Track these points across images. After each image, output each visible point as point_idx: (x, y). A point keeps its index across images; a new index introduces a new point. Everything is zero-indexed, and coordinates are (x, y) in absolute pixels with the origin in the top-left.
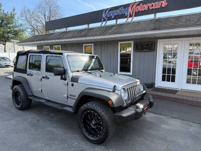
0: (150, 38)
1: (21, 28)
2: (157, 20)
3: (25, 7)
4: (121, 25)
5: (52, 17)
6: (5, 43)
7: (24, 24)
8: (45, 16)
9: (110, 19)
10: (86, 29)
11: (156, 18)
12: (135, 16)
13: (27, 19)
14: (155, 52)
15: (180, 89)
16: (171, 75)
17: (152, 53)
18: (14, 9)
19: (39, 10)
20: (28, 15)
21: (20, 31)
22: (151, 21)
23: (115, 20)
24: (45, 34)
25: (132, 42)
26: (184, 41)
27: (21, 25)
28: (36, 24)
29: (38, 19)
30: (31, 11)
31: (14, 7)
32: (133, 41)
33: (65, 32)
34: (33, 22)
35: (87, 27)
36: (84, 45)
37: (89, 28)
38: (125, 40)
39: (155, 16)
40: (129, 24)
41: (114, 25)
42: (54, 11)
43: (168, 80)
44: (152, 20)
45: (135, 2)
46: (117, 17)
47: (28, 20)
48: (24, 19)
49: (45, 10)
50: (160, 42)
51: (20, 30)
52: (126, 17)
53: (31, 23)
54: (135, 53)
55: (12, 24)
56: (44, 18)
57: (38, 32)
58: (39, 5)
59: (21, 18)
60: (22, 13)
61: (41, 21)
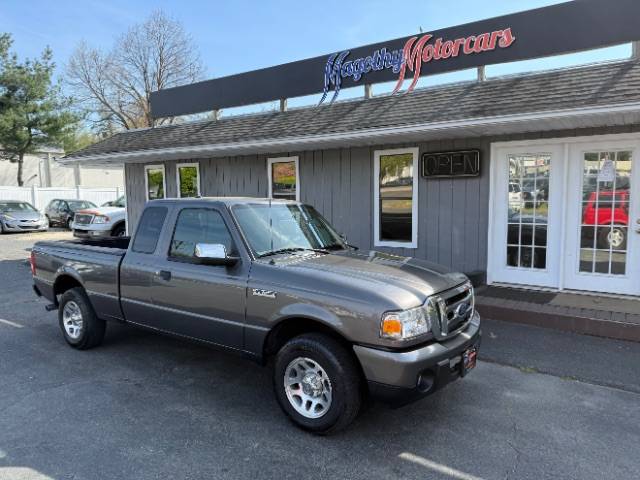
0: (468, 139)
1: (72, 110)
2: (485, 84)
3: (84, 44)
4: (381, 101)
5: (169, 74)
6: (21, 158)
7: (80, 98)
8: (145, 72)
9: (347, 82)
10: (275, 114)
11: (485, 80)
12: (421, 74)
13: (89, 83)
14: (483, 180)
15: (561, 289)
16: (533, 246)
17: (476, 182)
18: (48, 53)
20: (92, 70)
21: (66, 118)
22: (470, 87)
23: (363, 87)
24: (148, 128)
25: (415, 152)
27: (71, 101)
28: (116, 96)
29: (124, 81)
30: (103, 57)
31: (48, 46)
32: (417, 149)
33: (211, 123)
34: (108, 92)
35: (279, 108)
36: (270, 161)
37: (286, 110)
38: (393, 146)
39: (480, 72)
40: (404, 96)
41: (362, 102)
42: (172, 58)
43: (526, 263)
44: (473, 85)
45: (419, 33)
46: (368, 79)
47: (93, 85)
48: (79, 80)
49: (147, 52)
50: (496, 149)
51: (68, 117)
52: (395, 77)
53: (100, 96)
54: (424, 182)
55: (42, 98)
56: (142, 77)
57: (123, 121)
58: (125, 39)
59: (70, 80)
60: (73, 65)
61: (133, 89)
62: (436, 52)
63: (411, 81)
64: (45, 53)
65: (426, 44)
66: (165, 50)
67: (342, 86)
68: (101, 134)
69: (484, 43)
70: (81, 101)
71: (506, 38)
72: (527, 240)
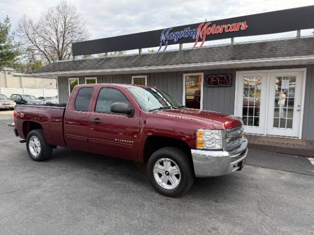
0: (226, 70)
2: (234, 46)
3: (25, 16)
8: (57, 31)
9: (171, 42)
10: (136, 56)
11: (234, 44)
13: (28, 35)
14: (232, 87)
15: (265, 135)
16: (254, 117)
17: (229, 88)
18: (8, 19)
19: (47, 22)
22: (227, 47)
23: (178, 45)
24: (71, 60)
26: (269, 74)
27: (19, 45)
30: (35, 23)
32: (203, 73)
35: (138, 53)
36: (133, 77)
37: (141, 54)
38: (192, 72)
39: (232, 41)
40: (198, 50)
41: (178, 52)
42: (70, 24)
44: (229, 46)
45: (205, 21)
46: (181, 41)
47: (30, 37)
48: (23, 34)
50: (238, 74)
51: (18, 52)
52: (193, 41)
53: (34, 42)
54: (206, 88)
55: (4, 42)
56: (55, 33)
57: (45, 55)
58: (47, 14)
59: (18, 34)
60: (20, 26)
61: (51, 39)
62: (213, 30)
63: (201, 43)
64: (6, 19)
65: (208, 27)
66: (67, 20)
67: (169, 44)
68: (28, 61)
69: (234, 27)
70: (24, 44)
71: (244, 26)
72: (251, 114)
